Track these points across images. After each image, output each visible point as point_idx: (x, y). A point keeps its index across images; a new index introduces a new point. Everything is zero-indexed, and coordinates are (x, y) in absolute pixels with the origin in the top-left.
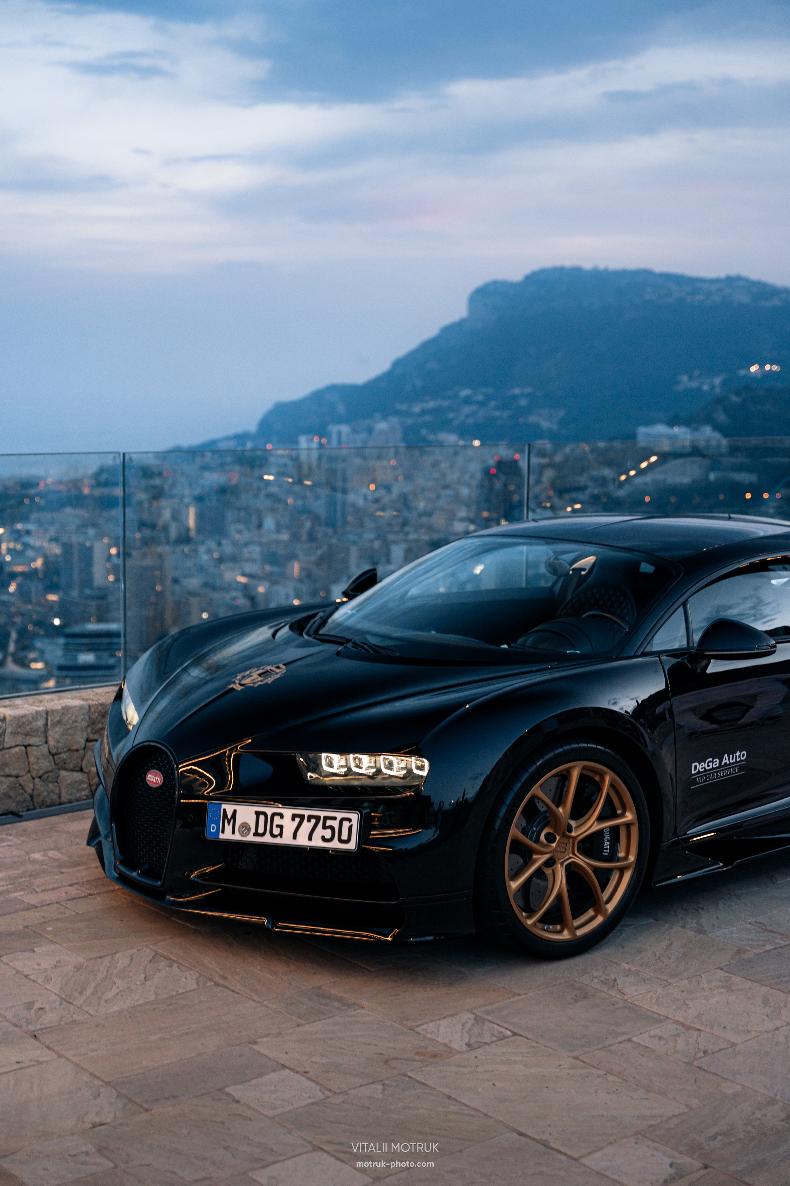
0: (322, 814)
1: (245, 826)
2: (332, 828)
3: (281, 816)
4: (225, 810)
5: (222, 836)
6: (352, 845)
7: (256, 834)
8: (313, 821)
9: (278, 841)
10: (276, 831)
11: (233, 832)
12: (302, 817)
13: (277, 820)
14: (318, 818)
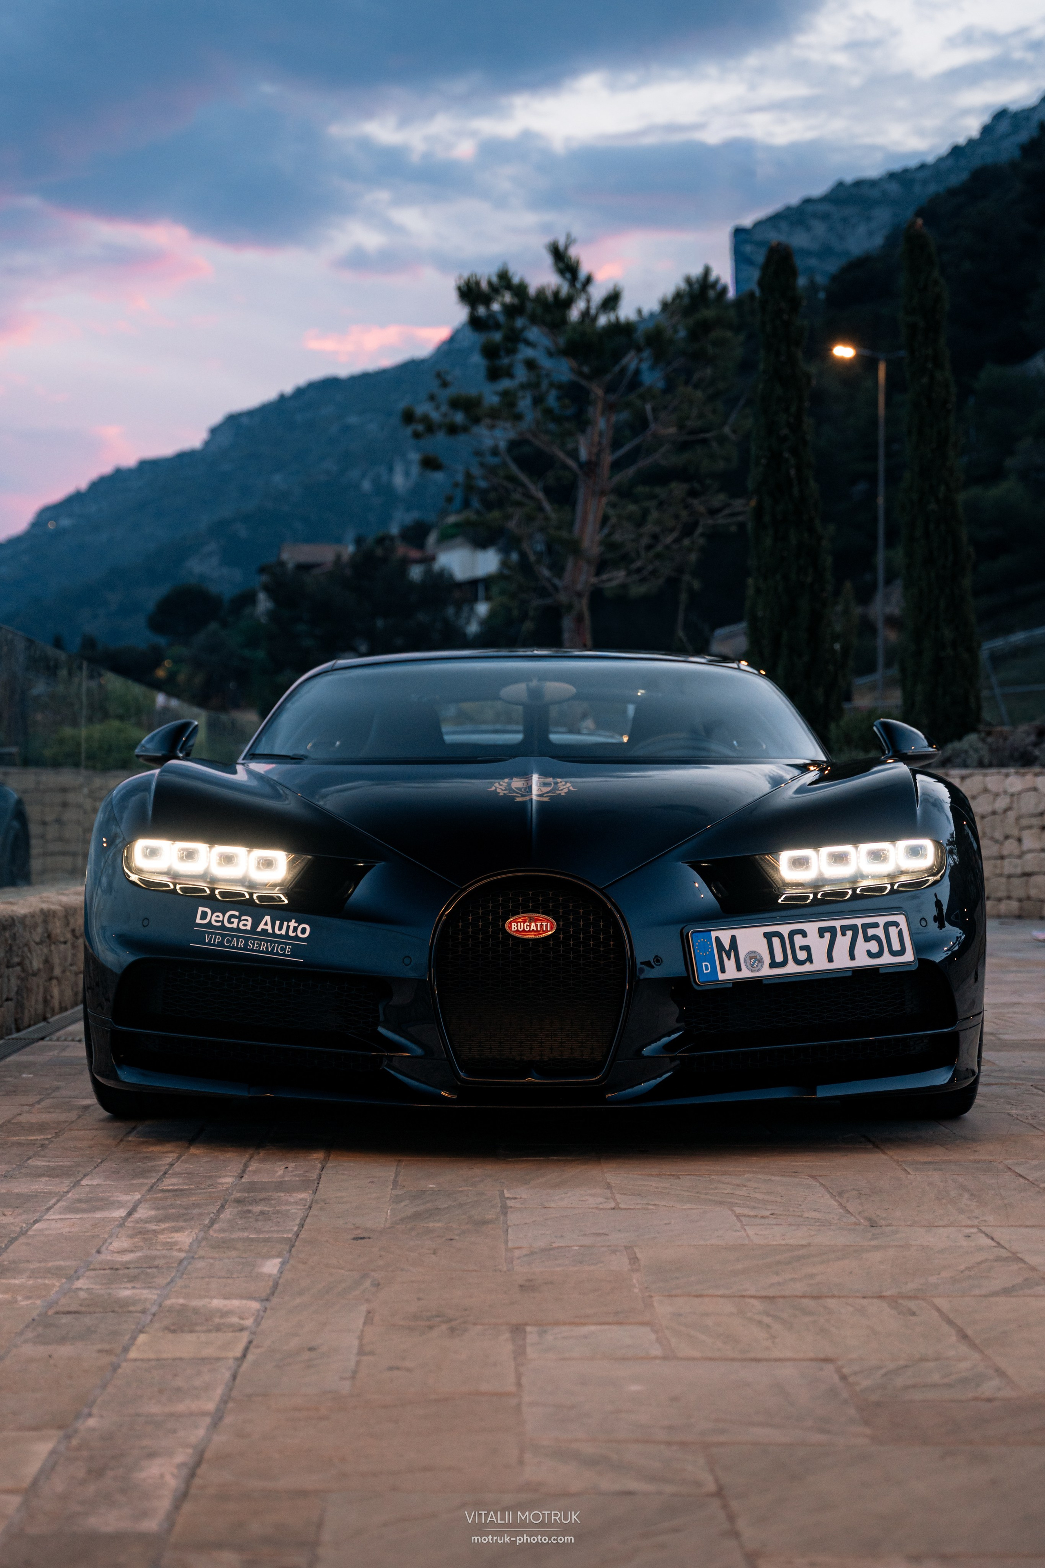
0: (859, 922)
1: (755, 958)
2: (876, 938)
3: (804, 934)
4: (717, 939)
5: (721, 977)
6: (909, 956)
7: (773, 964)
8: (849, 933)
9: (807, 968)
10: (802, 955)
11: (739, 969)
12: (832, 930)
13: (799, 940)
14: (854, 928)
